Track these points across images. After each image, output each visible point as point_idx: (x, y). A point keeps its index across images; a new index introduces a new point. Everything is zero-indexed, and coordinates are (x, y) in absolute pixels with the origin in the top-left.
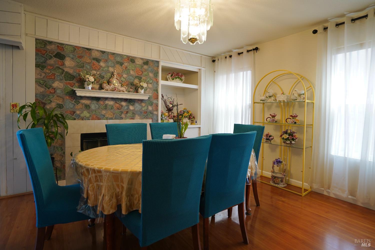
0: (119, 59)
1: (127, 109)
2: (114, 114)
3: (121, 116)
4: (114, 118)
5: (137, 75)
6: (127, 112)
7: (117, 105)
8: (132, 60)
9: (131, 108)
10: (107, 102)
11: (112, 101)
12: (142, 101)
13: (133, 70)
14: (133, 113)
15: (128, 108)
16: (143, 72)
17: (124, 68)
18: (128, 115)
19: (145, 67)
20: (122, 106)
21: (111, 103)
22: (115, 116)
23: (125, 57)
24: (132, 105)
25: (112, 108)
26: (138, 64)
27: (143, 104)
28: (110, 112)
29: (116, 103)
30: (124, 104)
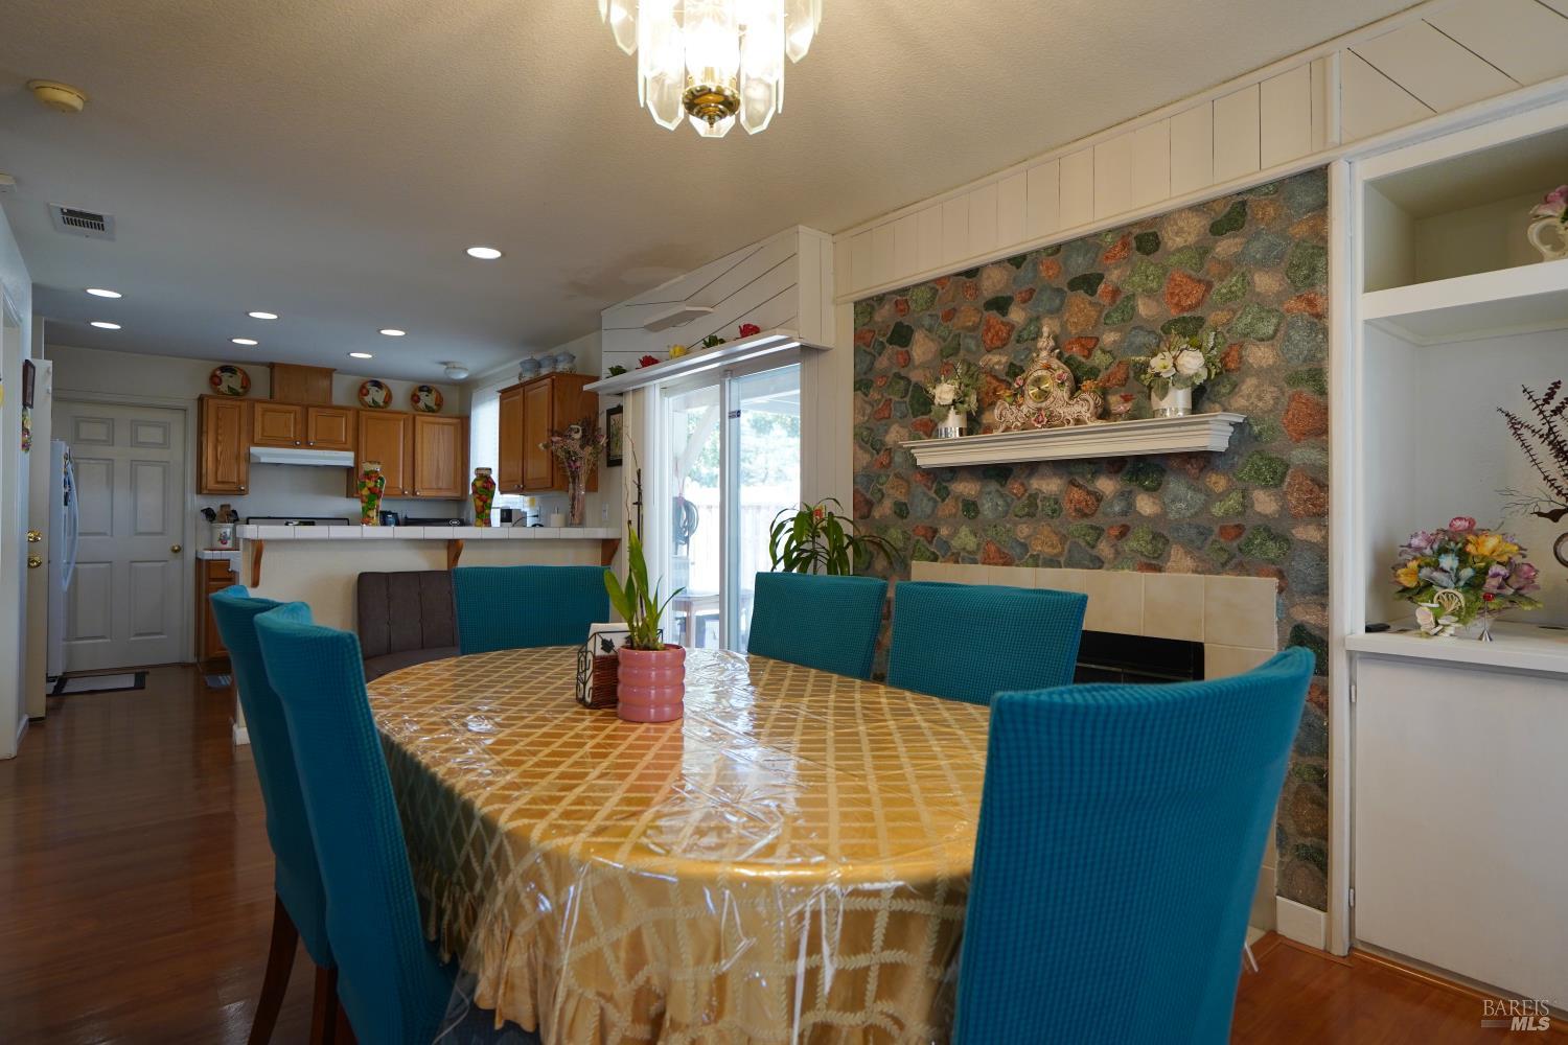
0: (1079, 265)
1: (1124, 513)
2: (1063, 539)
3: (1094, 552)
4: (1062, 560)
5: (1174, 314)
6: (1124, 532)
7: (1076, 494)
8: (1144, 238)
9: (1146, 505)
10: (1036, 484)
11: (1055, 474)
12: (1203, 460)
13: (1150, 293)
14: (1156, 536)
15: (1130, 508)
16: (1209, 285)
17: (1106, 301)
18: (1131, 544)
19: (1227, 246)
20: (1099, 498)
21: (1050, 485)
22: (1067, 547)
23: (1109, 239)
24: (1147, 489)
25: (1054, 511)
26: (1179, 250)
27: (1217, 482)
28: (1046, 530)
29: (1072, 483)
30: (1106, 485)
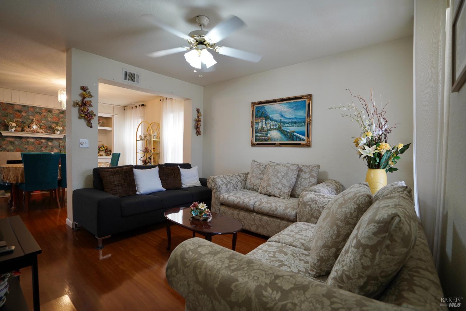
0: (38, 110)
1: (46, 144)
2: (35, 148)
3: (41, 149)
4: (35, 151)
5: (54, 121)
6: (46, 147)
7: (37, 142)
8: (50, 111)
9: (50, 144)
10: (28, 140)
12: (59, 139)
13: (50, 118)
14: (52, 147)
15: (47, 144)
16: (59, 119)
17: (43, 116)
18: (48, 148)
19: (62, 115)
20: (42, 142)
21: (32, 140)
22: (36, 149)
23: (43, 109)
24: (50, 142)
25: (33, 144)
26: (55, 114)
27: (61, 141)
28: (31, 147)
29: (37, 140)
30: (43, 141)
